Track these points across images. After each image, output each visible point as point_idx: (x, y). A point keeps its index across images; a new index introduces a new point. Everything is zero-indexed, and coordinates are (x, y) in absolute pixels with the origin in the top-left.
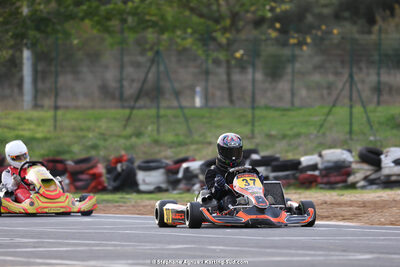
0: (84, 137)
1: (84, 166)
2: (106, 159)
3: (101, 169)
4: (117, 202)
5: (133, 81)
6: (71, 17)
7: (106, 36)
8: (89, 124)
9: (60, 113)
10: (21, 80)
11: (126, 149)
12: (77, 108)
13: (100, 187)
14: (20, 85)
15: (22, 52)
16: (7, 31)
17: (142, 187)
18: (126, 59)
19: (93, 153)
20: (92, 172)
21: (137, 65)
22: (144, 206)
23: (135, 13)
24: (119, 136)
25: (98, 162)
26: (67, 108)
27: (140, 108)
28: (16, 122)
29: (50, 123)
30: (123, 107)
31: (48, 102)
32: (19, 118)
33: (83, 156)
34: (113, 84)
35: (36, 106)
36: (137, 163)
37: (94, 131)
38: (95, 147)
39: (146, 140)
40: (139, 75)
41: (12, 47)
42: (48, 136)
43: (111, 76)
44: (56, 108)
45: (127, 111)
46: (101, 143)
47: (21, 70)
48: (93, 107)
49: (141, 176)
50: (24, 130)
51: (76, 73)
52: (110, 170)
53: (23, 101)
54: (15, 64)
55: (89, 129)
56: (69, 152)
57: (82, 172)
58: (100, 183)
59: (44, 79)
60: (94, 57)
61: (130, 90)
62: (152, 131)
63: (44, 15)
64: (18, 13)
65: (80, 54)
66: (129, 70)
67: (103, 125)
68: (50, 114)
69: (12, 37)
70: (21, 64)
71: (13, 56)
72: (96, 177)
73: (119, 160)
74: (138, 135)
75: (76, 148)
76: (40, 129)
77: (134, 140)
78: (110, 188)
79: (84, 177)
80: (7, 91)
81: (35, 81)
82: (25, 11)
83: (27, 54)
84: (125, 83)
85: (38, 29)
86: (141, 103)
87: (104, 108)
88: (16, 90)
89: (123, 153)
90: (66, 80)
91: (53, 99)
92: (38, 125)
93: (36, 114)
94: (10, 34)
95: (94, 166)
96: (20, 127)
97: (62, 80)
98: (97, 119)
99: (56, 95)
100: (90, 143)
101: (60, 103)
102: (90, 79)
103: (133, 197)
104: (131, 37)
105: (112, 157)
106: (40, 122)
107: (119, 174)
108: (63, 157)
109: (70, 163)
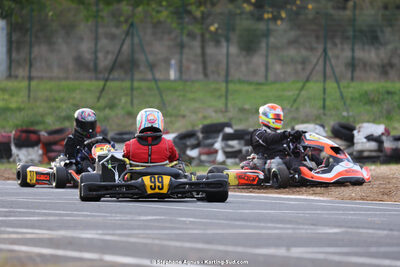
0: (59, 108)
1: (57, 137)
5: (108, 52)
7: (82, 7)
8: (62, 94)
9: (33, 83)
11: (100, 121)
12: (51, 79)
18: (101, 31)
19: (66, 124)
21: (113, 37)
26: (41, 78)
27: (113, 80)
29: (24, 93)
30: (97, 79)
31: (22, 72)
33: (57, 126)
34: (88, 56)
35: (10, 76)
36: (110, 135)
37: (67, 102)
38: (68, 118)
39: (120, 112)
40: (113, 47)
42: (22, 106)
43: (85, 47)
44: (30, 78)
45: (101, 83)
48: (66, 79)
51: (50, 43)
55: (62, 100)
56: (43, 123)
57: (56, 143)
59: (18, 50)
60: (69, 28)
61: (105, 62)
62: (126, 103)
65: (55, 25)
66: (104, 42)
67: (77, 96)
68: (24, 84)
74: (112, 106)
75: (49, 120)
76: (15, 99)
77: (107, 111)
79: (57, 147)
81: (9, 51)
84: (100, 55)
86: (115, 74)
87: (77, 79)
90: (40, 50)
91: (27, 68)
92: (12, 95)
93: (10, 84)
97: (36, 50)
98: (72, 90)
99: (31, 66)
100: (63, 114)
101: (34, 74)
102: (65, 51)
104: (105, 11)
106: (14, 93)
108: (37, 128)
109: (43, 134)
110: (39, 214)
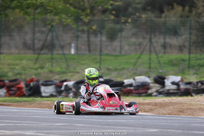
0: (14, 69)
1: (14, 83)
2: (25, 80)
3: (23, 85)
4: (30, 101)
5: (40, 40)
6: (9, 7)
8: (16, 62)
9: (2, 56)
11: (35, 75)
12: (11, 54)
13: (22, 94)
17: (43, 94)
18: (37, 29)
19: (18, 77)
20: (18, 86)
21: (42, 32)
22: (44, 104)
24: (32, 68)
25: (21, 81)
26: (6, 53)
27: (43, 54)
30: (34, 54)
33: (14, 78)
34: (30, 42)
36: (41, 82)
37: (19, 65)
38: (20, 74)
39: (46, 70)
40: (42, 37)
43: (28, 37)
44: (0, 53)
45: (36, 56)
46: (23, 72)
48: (19, 54)
49: (43, 89)
51: (11, 36)
52: (27, 85)
55: (17, 65)
56: (6, 76)
57: (13, 86)
58: (22, 92)
60: (20, 28)
61: (38, 45)
62: (49, 66)
65: (13, 27)
66: (38, 35)
67: (24, 62)
72: (20, 89)
73: (32, 81)
74: (42, 68)
75: (10, 74)
77: (39, 70)
78: (27, 94)
79: (14, 89)
84: (36, 42)
86: (43, 51)
87: (25, 53)
89: (34, 77)
90: (5, 39)
95: (19, 84)
97: (3, 39)
98: (21, 59)
99: (1, 47)
100: (17, 72)
101: (2, 51)
102: (18, 39)
103: (39, 99)
105: (28, 79)
107: (32, 88)
108: (3, 79)
109: (7, 82)
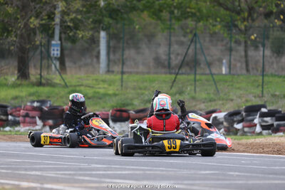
0: (142, 94)
1: (142, 114)
5: (178, 54)
6: (134, 9)
7: (159, 22)
8: (145, 84)
9: (125, 76)
10: (99, 53)
12: (137, 73)
14: (98, 57)
15: (99, 33)
16: (89, 18)
18: (173, 39)
19: (148, 105)
21: (181, 43)
23: (179, 6)
26: (130, 73)
27: (182, 74)
28: (94, 82)
29: (118, 83)
30: (171, 73)
31: (117, 68)
32: (96, 80)
33: (142, 107)
34: (164, 57)
35: (108, 71)
37: (149, 89)
39: (186, 96)
40: (182, 50)
41: (92, 29)
42: (117, 92)
43: (162, 51)
44: (123, 73)
45: (173, 76)
47: (99, 46)
48: (148, 73)
50: (100, 88)
51: (137, 48)
53: (99, 67)
54: (94, 41)
55: (145, 88)
56: (132, 104)
57: (141, 119)
59: (114, 52)
60: (150, 37)
61: (176, 61)
62: (191, 90)
63: (115, 7)
64: (97, 5)
65: (140, 35)
66: (175, 47)
67: (156, 85)
68: (119, 77)
69: (92, 22)
70: (99, 41)
71: (92, 35)
74: (181, 93)
75: (136, 102)
76: (111, 88)
77: (178, 97)
80: (89, 61)
81: (108, 54)
82: (102, 3)
83: (103, 34)
84: (172, 56)
85: (111, 17)
86: (183, 70)
87: (156, 73)
88: (95, 60)
90: (130, 53)
91: (120, 66)
92: (110, 85)
93: (108, 77)
94: (91, 20)
96: (97, 86)
97: (127, 52)
98: (152, 81)
99: (123, 64)
100: (146, 98)
101: (125, 70)
102: (147, 53)
104: (176, 25)
106: (111, 83)
108: (127, 108)
109: (132, 112)
110: (129, 169)
